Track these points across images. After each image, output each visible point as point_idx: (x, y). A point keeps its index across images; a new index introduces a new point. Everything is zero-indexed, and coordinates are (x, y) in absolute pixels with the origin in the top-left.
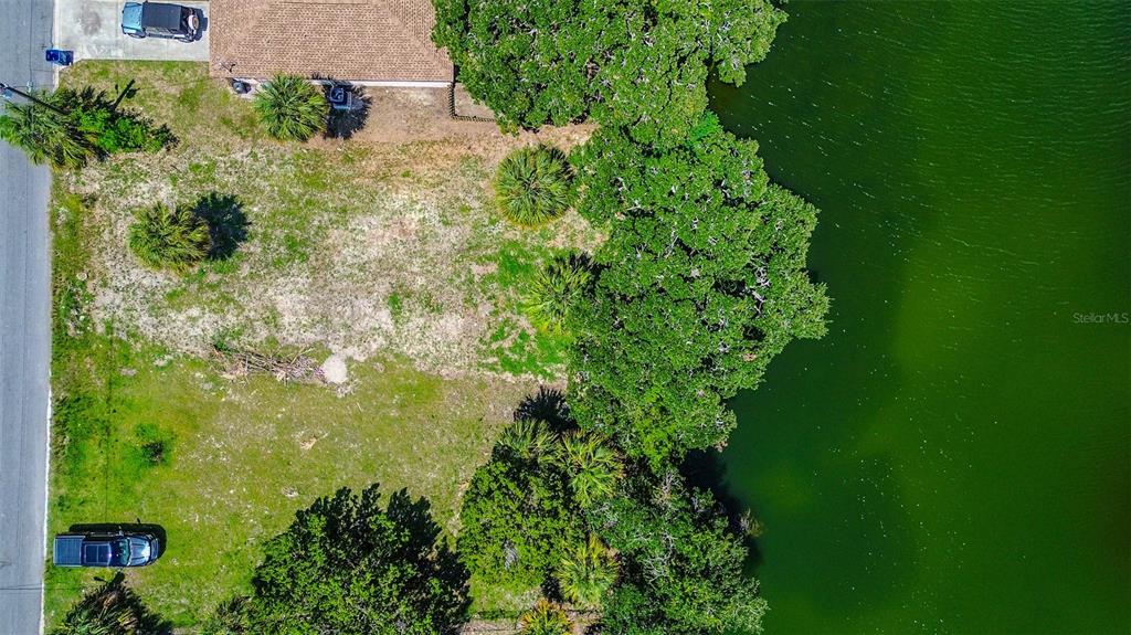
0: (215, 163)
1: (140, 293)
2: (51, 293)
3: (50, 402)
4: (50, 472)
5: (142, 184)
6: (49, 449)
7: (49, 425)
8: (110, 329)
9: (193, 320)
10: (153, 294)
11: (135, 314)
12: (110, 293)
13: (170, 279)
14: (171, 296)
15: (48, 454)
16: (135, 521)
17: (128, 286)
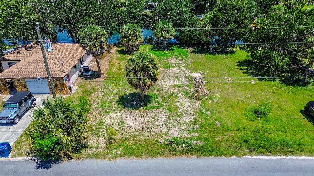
0: (102, 101)
1: (170, 121)
2: (174, 157)
3: (255, 157)
4: (306, 156)
5: (106, 122)
6: (290, 157)
7: (272, 157)
8: (193, 131)
9: (182, 104)
10: (170, 116)
11: (182, 122)
12: (170, 132)
13: (161, 112)
14: (170, 111)
15: (294, 157)
16: (306, 120)
17: (166, 126)
